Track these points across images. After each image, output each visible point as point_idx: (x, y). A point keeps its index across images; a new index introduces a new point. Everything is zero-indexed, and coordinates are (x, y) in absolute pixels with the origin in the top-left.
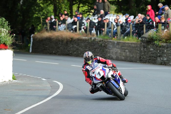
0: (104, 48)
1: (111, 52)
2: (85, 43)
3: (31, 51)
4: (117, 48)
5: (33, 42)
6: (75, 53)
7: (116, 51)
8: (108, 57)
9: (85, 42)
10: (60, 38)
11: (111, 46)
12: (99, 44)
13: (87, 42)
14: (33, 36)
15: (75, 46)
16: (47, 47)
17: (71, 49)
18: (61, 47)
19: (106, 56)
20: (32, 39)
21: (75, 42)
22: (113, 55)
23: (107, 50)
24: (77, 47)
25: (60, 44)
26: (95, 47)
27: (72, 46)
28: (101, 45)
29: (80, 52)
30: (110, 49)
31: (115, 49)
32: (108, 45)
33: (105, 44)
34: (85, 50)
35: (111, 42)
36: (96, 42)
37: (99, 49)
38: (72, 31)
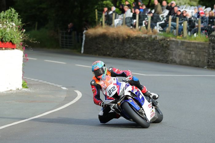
0: (166, 49)
1: (174, 55)
2: (145, 43)
3: (82, 52)
4: (180, 49)
5: (85, 40)
6: (132, 55)
7: (180, 53)
8: (171, 61)
9: (144, 41)
10: (115, 35)
11: (174, 47)
12: (160, 43)
13: (146, 42)
14: (86, 32)
15: (133, 46)
16: (100, 46)
17: (128, 49)
18: (116, 46)
19: (167, 59)
20: (84, 35)
21: (133, 41)
22: (176, 58)
23: (169, 51)
24: (134, 47)
25: (115, 43)
26: (155, 47)
27: (129, 46)
28: (163, 45)
29: (137, 54)
30: (172, 50)
31: (179, 51)
32: (170, 45)
33: (167, 44)
34: (144, 51)
35: (173, 41)
36: (157, 42)
37: (160, 50)
38: (131, 27)
